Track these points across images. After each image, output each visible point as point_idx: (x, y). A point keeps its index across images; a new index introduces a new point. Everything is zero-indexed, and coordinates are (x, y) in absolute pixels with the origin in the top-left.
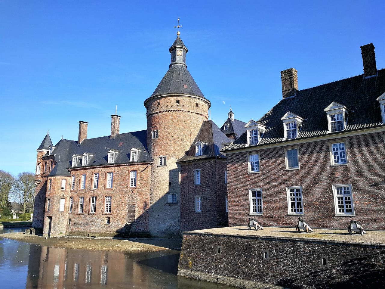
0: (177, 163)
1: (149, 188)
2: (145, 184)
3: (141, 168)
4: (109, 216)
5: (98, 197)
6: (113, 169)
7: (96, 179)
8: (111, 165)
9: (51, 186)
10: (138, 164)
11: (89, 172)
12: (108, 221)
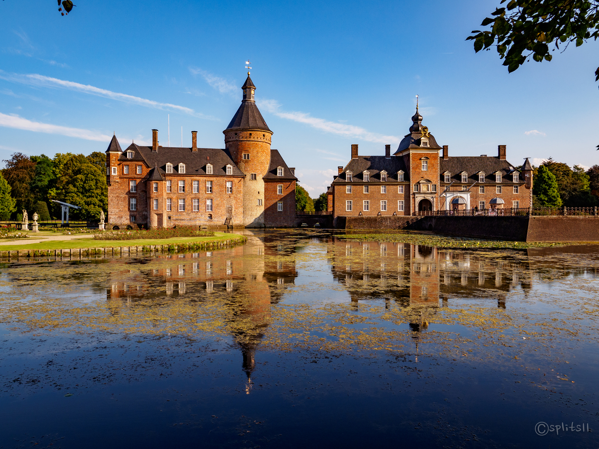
0: (263, 179)
1: (242, 194)
2: (239, 192)
3: (236, 180)
4: (211, 213)
5: (200, 199)
6: (212, 179)
7: (195, 185)
8: (210, 176)
9: (157, 189)
10: (233, 176)
11: (188, 179)
12: (211, 217)
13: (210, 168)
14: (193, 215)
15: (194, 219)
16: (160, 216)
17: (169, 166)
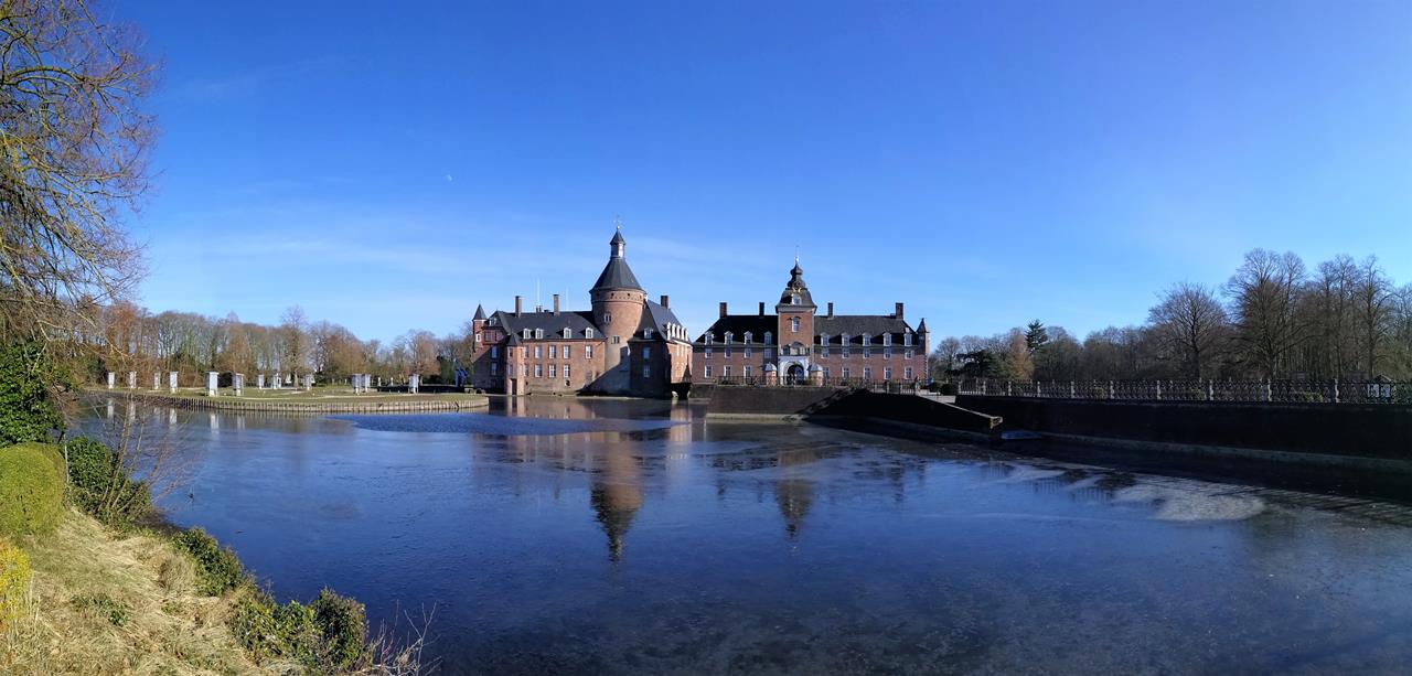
0: (628, 342)
1: (603, 359)
2: (600, 356)
3: (596, 343)
4: (569, 379)
5: (557, 365)
6: (569, 343)
7: (551, 350)
8: (567, 340)
9: (511, 355)
10: (593, 340)
11: (545, 345)
12: (568, 383)
13: (567, 332)
14: (550, 381)
15: (551, 385)
16: (515, 381)
17: (527, 332)
